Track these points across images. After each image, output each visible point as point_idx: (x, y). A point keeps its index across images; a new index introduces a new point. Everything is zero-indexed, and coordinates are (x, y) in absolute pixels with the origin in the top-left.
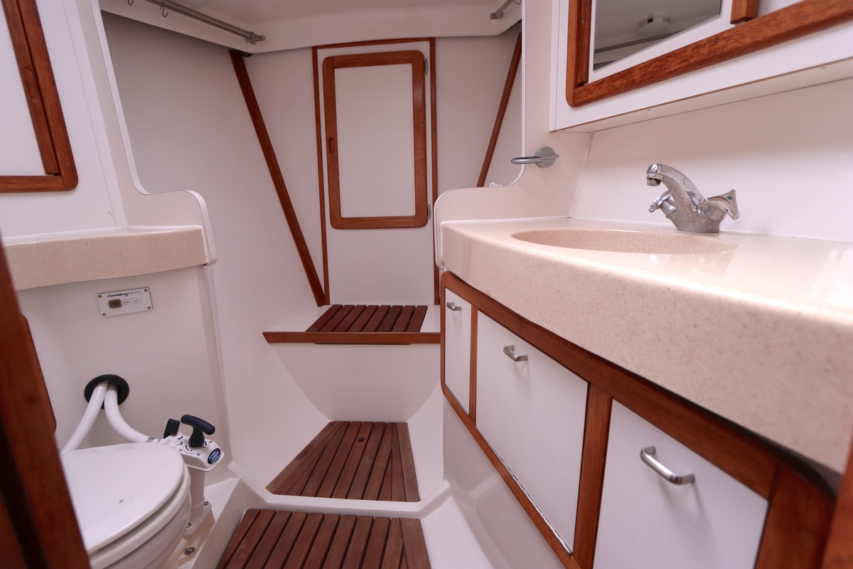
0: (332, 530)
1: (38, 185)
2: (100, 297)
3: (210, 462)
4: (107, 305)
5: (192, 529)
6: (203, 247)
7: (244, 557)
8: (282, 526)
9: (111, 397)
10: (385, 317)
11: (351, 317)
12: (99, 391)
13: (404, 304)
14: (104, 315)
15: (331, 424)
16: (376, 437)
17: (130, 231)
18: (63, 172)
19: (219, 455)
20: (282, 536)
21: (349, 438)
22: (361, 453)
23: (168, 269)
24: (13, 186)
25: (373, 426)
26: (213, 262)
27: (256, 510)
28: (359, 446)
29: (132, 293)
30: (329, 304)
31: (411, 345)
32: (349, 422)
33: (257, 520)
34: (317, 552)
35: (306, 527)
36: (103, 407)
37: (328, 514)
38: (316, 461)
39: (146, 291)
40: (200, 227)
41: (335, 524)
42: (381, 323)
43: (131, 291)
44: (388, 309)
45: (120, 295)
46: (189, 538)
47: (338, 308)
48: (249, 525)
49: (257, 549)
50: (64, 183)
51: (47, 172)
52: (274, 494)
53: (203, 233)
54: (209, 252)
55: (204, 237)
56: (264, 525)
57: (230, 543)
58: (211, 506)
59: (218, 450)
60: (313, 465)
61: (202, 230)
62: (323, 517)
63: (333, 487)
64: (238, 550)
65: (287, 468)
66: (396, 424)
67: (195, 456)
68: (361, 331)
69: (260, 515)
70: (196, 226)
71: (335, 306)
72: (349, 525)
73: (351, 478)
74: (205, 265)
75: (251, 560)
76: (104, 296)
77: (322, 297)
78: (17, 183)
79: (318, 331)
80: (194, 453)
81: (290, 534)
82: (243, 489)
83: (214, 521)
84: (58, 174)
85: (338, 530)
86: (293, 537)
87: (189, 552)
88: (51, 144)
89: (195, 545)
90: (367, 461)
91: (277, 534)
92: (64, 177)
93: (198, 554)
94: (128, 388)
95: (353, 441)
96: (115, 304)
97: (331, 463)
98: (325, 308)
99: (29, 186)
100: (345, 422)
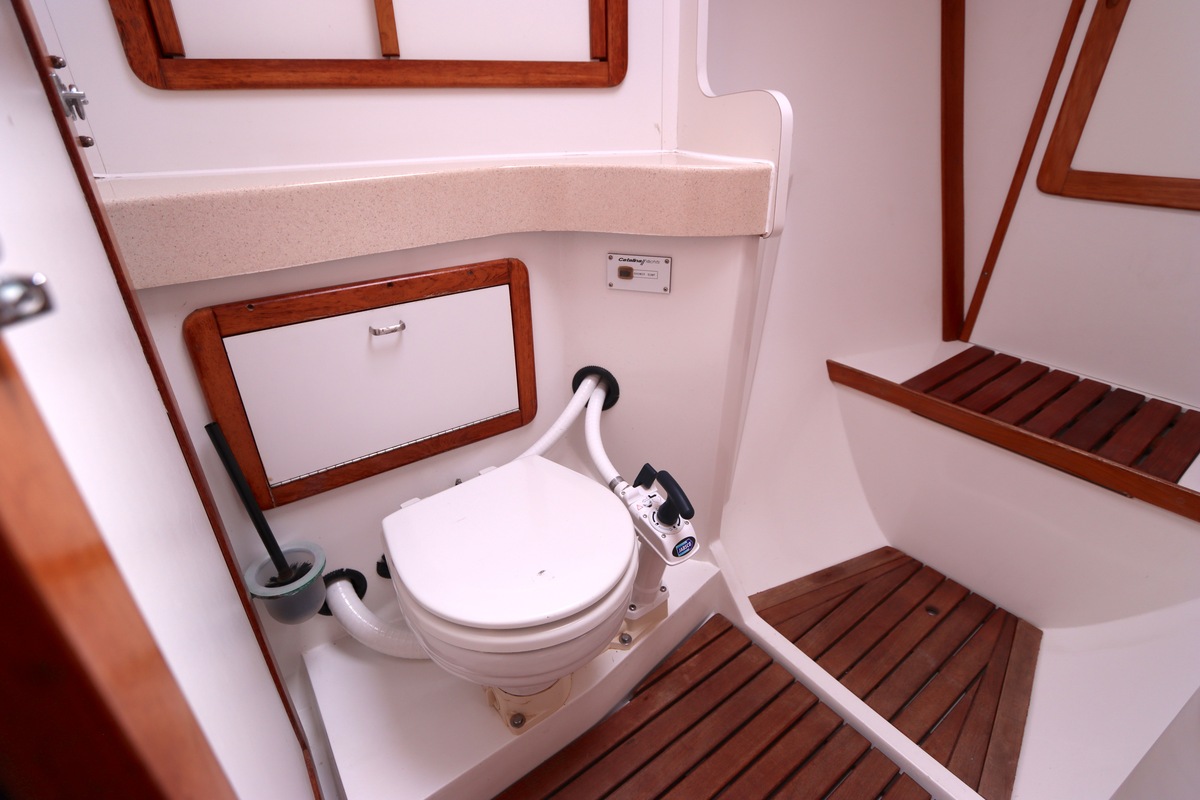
0: (820, 737)
1: (579, 76)
2: (610, 258)
3: (676, 553)
4: (616, 273)
5: (635, 614)
6: (766, 204)
7: (689, 681)
8: (749, 673)
9: (598, 397)
10: (1087, 410)
11: (1005, 385)
12: (588, 383)
13: (1150, 393)
14: (610, 285)
15: (886, 552)
16: (961, 622)
17: (680, 159)
18: (610, 58)
19: (691, 548)
20: (746, 688)
21: (912, 593)
22: (922, 635)
23: (702, 234)
24: (550, 78)
25: (967, 598)
26: (777, 233)
27: (728, 622)
28: (923, 621)
29: (649, 262)
30: (966, 340)
31: (1135, 501)
32: (921, 564)
33: (723, 638)
34: (785, 754)
35: (783, 701)
36: (586, 406)
37: (824, 704)
38: (838, 599)
39: (667, 262)
40: (772, 165)
41: (829, 730)
42: (1074, 421)
43: (647, 258)
44: (1101, 394)
45: (634, 260)
46: (631, 623)
47: (982, 356)
48: (710, 638)
49: (707, 682)
50: (609, 75)
51: (593, 57)
52: (759, 613)
53: (773, 176)
54: (775, 212)
55: (772, 184)
56: (728, 652)
57: (680, 645)
58: (668, 595)
59: (692, 540)
60: (831, 604)
61: (773, 171)
62: (816, 703)
63: (849, 664)
64: (684, 665)
65: (792, 584)
66: (1016, 620)
67: (659, 535)
68: (1016, 424)
69: (729, 632)
70: (766, 162)
71: (976, 349)
72: (853, 751)
73: (887, 668)
74: (761, 236)
75: (694, 692)
76: (616, 258)
77: (956, 323)
78: (555, 73)
79: (926, 392)
80: (659, 530)
81: (758, 694)
82: (718, 584)
83: (666, 615)
84: (604, 59)
85: (830, 745)
86: (760, 701)
87: (625, 641)
88: (604, 9)
89: (633, 635)
90: (927, 657)
91: (741, 679)
92: (611, 64)
93: (633, 648)
94: (618, 393)
95: (915, 602)
96: (625, 273)
97: (863, 618)
98: (957, 348)
99: (566, 78)
100: (914, 560)
